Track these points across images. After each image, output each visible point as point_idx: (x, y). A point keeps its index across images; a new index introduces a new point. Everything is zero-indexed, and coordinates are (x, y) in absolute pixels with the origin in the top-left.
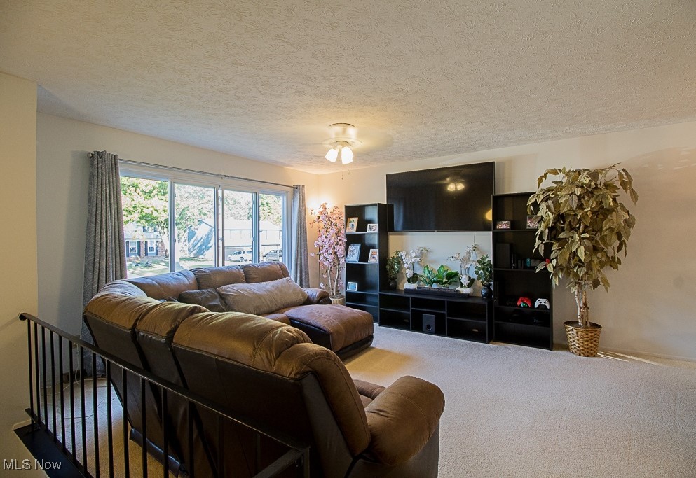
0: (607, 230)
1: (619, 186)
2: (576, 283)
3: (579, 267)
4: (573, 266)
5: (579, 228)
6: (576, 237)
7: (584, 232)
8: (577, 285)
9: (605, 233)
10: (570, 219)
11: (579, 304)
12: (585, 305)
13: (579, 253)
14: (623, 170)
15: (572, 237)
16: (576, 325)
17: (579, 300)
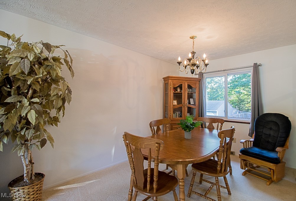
0: (54, 96)
1: (63, 62)
2: (22, 144)
3: (27, 129)
4: (19, 129)
5: (28, 93)
6: (26, 102)
7: (32, 97)
8: (24, 146)
9: (53, 99)
10: (19, 83)
11: (25, 162)
12: (30, 161)
13: (29, 117)
14: (67, 51)
15: (20, 102)
16: (22, 183)
17: (25, 159)
